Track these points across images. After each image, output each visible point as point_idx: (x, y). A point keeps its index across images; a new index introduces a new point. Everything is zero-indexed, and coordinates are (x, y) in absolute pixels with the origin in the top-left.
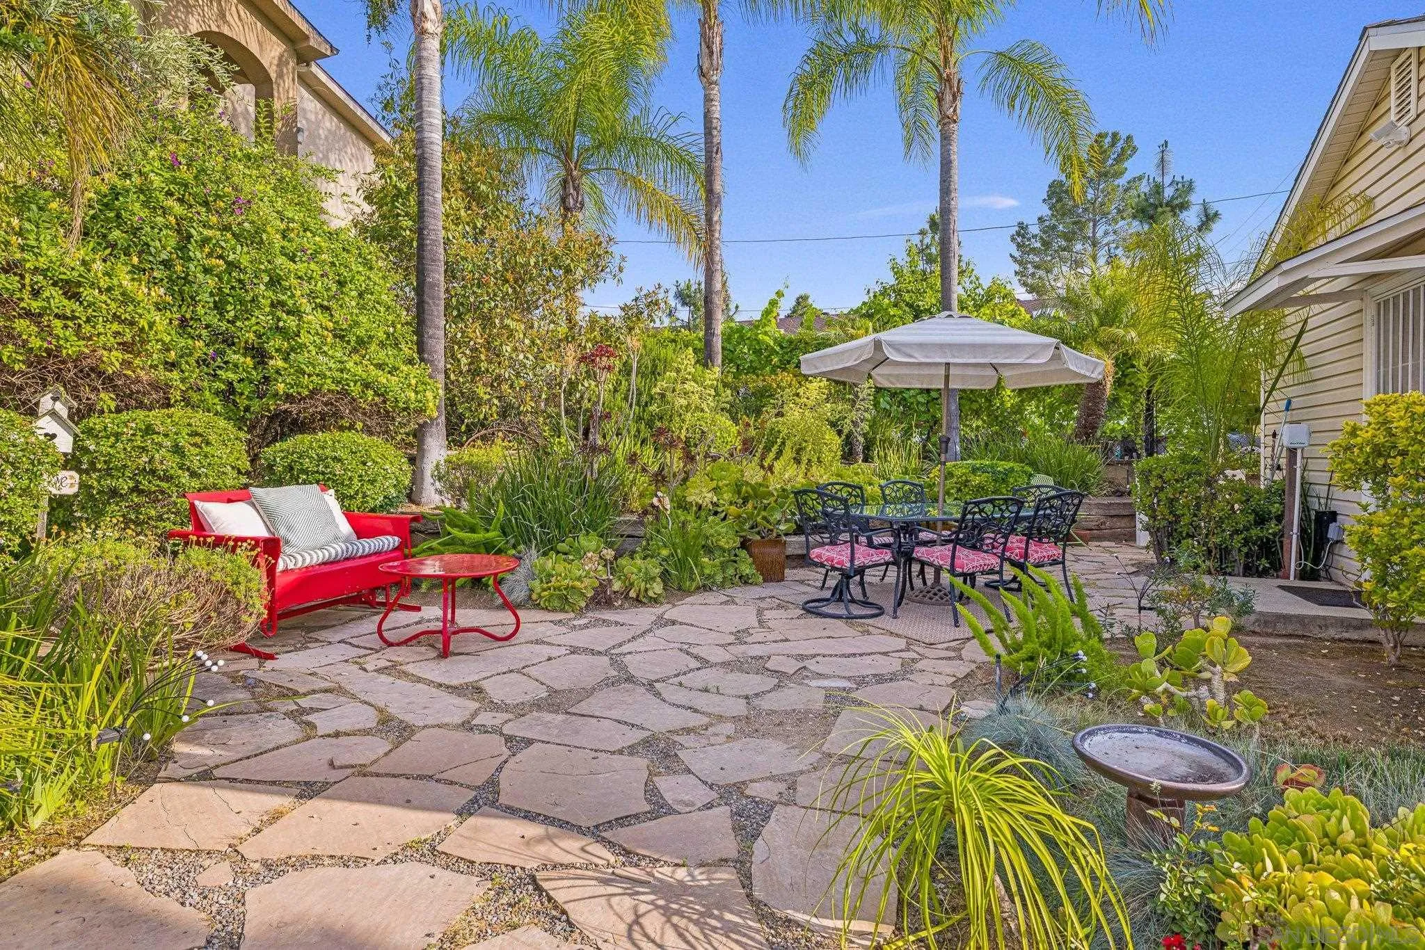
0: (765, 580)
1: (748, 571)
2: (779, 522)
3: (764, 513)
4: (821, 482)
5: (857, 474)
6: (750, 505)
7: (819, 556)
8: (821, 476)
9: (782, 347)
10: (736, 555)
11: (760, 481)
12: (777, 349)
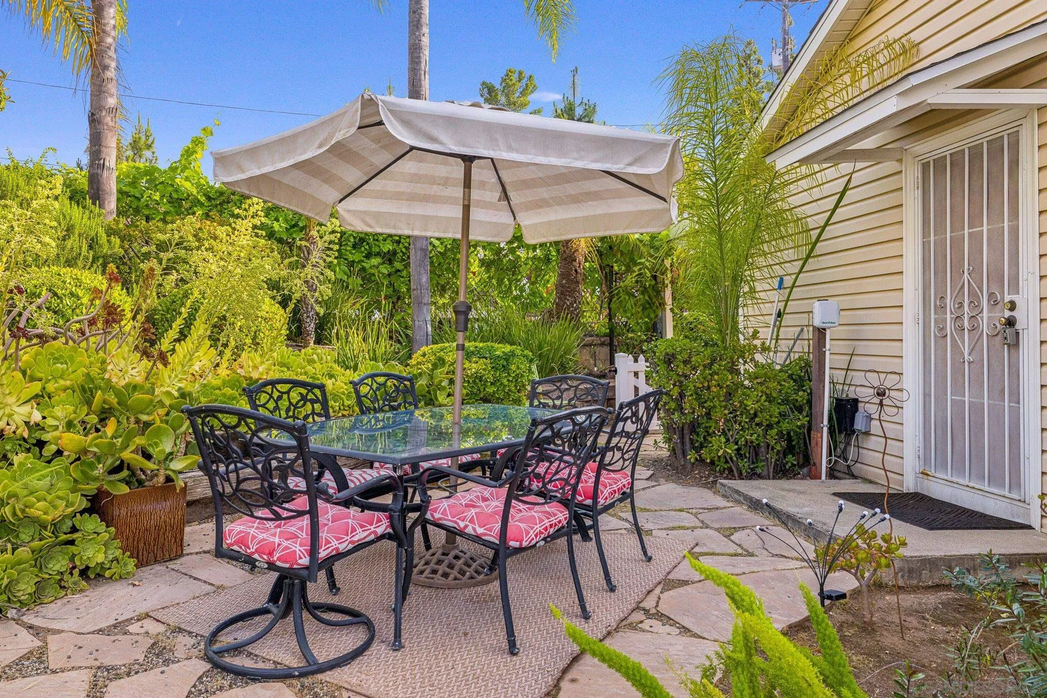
0: (140, 565)
1: (100, 558)
2: (170, 457)
3: (139, 441)
4: (255, 375)
5: (311, 362)
6: (111, 428)
7: (242, 541)
8: (256, 367)
9: (209, 198)
10: (74, 530)
11: (139, 379)
12: (203, 199)
